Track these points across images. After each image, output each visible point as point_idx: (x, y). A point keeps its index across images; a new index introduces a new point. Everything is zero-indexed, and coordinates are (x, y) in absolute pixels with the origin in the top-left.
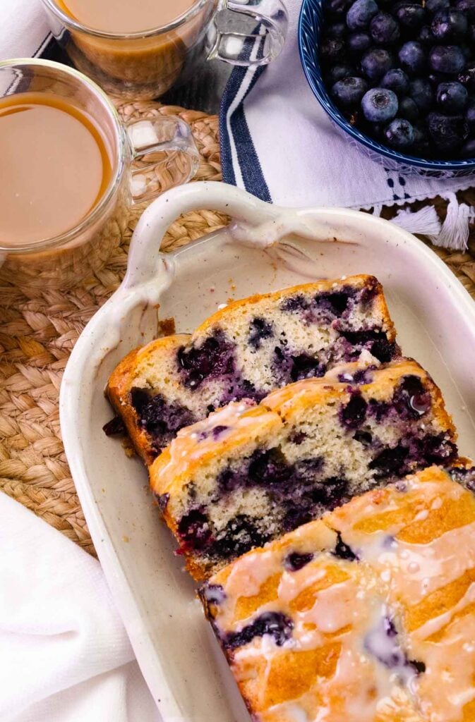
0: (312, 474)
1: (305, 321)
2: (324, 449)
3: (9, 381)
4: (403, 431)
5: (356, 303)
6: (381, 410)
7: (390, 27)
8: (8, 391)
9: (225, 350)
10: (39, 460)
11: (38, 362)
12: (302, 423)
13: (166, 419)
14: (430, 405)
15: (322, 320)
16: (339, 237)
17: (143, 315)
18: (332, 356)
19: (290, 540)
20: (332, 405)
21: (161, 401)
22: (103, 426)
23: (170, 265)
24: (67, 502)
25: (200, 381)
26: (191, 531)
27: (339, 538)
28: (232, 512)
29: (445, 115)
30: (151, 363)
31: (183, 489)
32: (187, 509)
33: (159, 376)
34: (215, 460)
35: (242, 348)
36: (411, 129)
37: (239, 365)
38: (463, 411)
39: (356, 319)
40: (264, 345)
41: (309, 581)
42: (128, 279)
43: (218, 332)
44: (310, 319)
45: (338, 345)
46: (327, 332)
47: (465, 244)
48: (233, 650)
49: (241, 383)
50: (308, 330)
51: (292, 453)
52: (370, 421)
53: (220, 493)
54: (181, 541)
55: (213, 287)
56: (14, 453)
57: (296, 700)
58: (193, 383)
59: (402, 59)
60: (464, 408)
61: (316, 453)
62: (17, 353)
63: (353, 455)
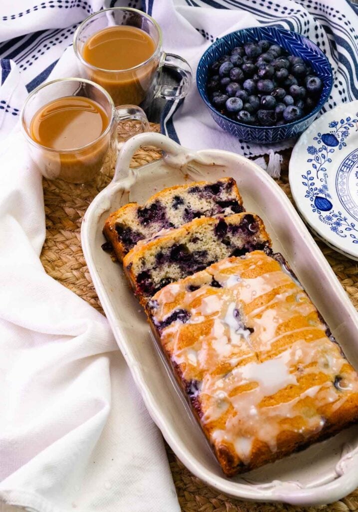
0: (202, 259)
1: (199, 197)
2: (207, 247)
3: (55, 237)
4: (245, 240)
5: (224, 189)
6: (234, 229)
7: (239, 72)
8: (55, 242)
9: (161, 209)
10: (69, 270)
11: (70, 229)
12: (196, 233)
13: (132, 238)
14: (259, 228)
15: (207, 197)
16: (216, 163)
17: (122, 197)
18: (212, 213)
19: (190, 279)
20: (211, 225)
21: (129, 229)
22: (101, 245)
23: (135, 173)
24: (82, 290)
25: (148, 223)
26: (143, 282)
27: (213, 278)
28: (163, 274)
29: (266, 110)
30: (125, 213)
31: (139, 260)
32: (141, 270)
33: (129, 219)
34: (154, 247)
35: (169, 209)
36: (249, 115)
37: (167, 216)
38: (277, 240)
39: (224, 196)
40: (180, 207)
41: (198, 295)
42: (114, 179)
43: (157, 201)
44: (201, 197)
45: (215, 208)
46: (210, 202)
47: (279, 174)
48: (162, 329)
49: (168, 224)
50: (201, 201)
51: (192, 247)
52: (229, 235)
53: (157, 264)
54: (138, 287)
55: (156, 188)
56: (57, 268)
57: (191, 346)
58: (145, 223)
59: (245, 87)
60: (277, 239)
61: (204, 248)
62: (59, 225)
63: (221, 251)
